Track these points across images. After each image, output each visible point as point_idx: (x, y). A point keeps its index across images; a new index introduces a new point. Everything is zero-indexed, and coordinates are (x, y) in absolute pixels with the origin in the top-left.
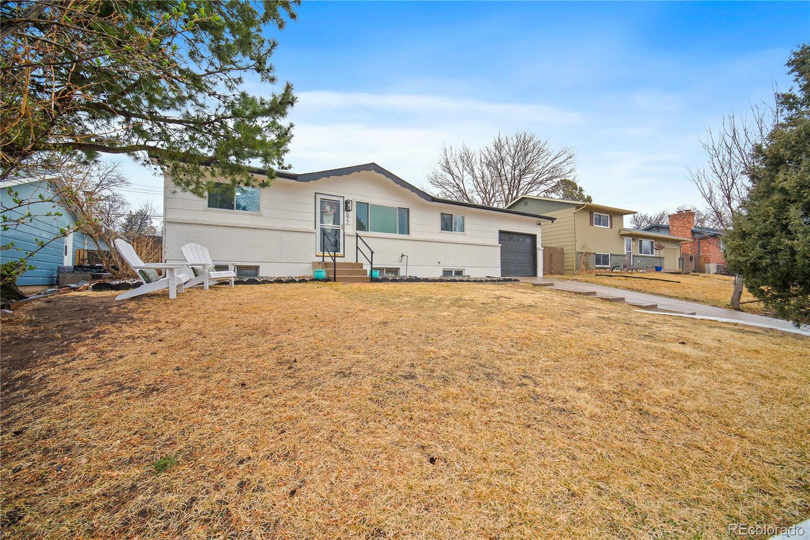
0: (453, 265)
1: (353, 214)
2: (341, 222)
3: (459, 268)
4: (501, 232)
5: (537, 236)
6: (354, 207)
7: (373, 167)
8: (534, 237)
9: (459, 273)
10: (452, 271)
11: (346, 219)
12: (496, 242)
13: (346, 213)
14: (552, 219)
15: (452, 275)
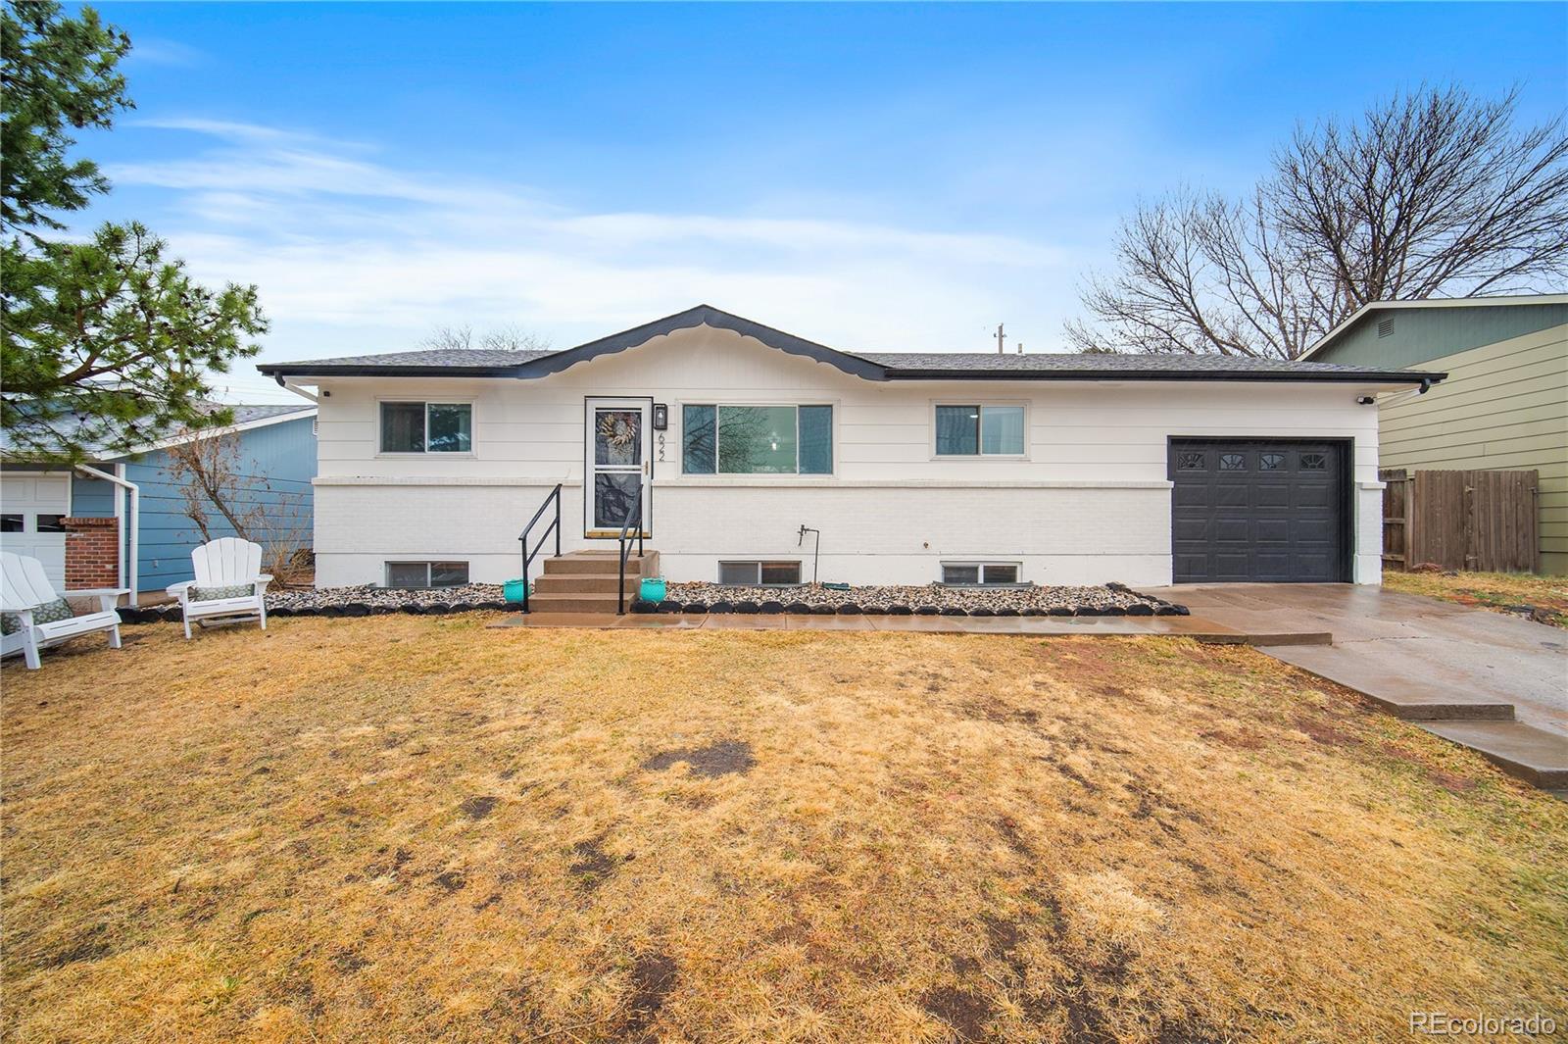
0: (981, 551)
1: (674, 436)
2: (645, 457)
3: (1000, 558)
4: (1175, 442)
5: (1357, 443)
6: (675, 419)
7: (703, 315)
8: (1343, 448)
9: (1001, 575)
10: (976, 569)
11: (657, 447)
12: (1159, 475)
13: (657, 434)
14: (1424, 381)
15: (976, 581)
